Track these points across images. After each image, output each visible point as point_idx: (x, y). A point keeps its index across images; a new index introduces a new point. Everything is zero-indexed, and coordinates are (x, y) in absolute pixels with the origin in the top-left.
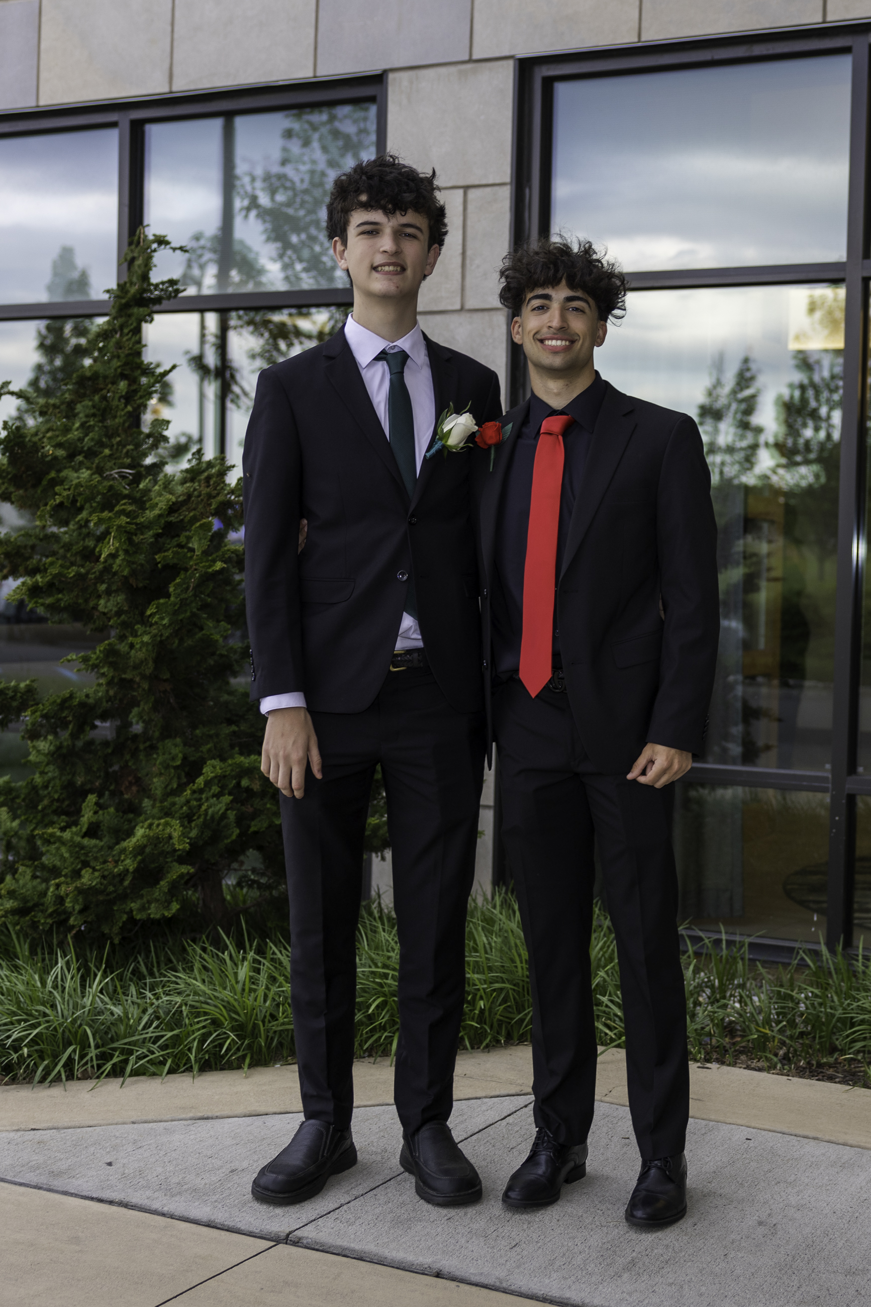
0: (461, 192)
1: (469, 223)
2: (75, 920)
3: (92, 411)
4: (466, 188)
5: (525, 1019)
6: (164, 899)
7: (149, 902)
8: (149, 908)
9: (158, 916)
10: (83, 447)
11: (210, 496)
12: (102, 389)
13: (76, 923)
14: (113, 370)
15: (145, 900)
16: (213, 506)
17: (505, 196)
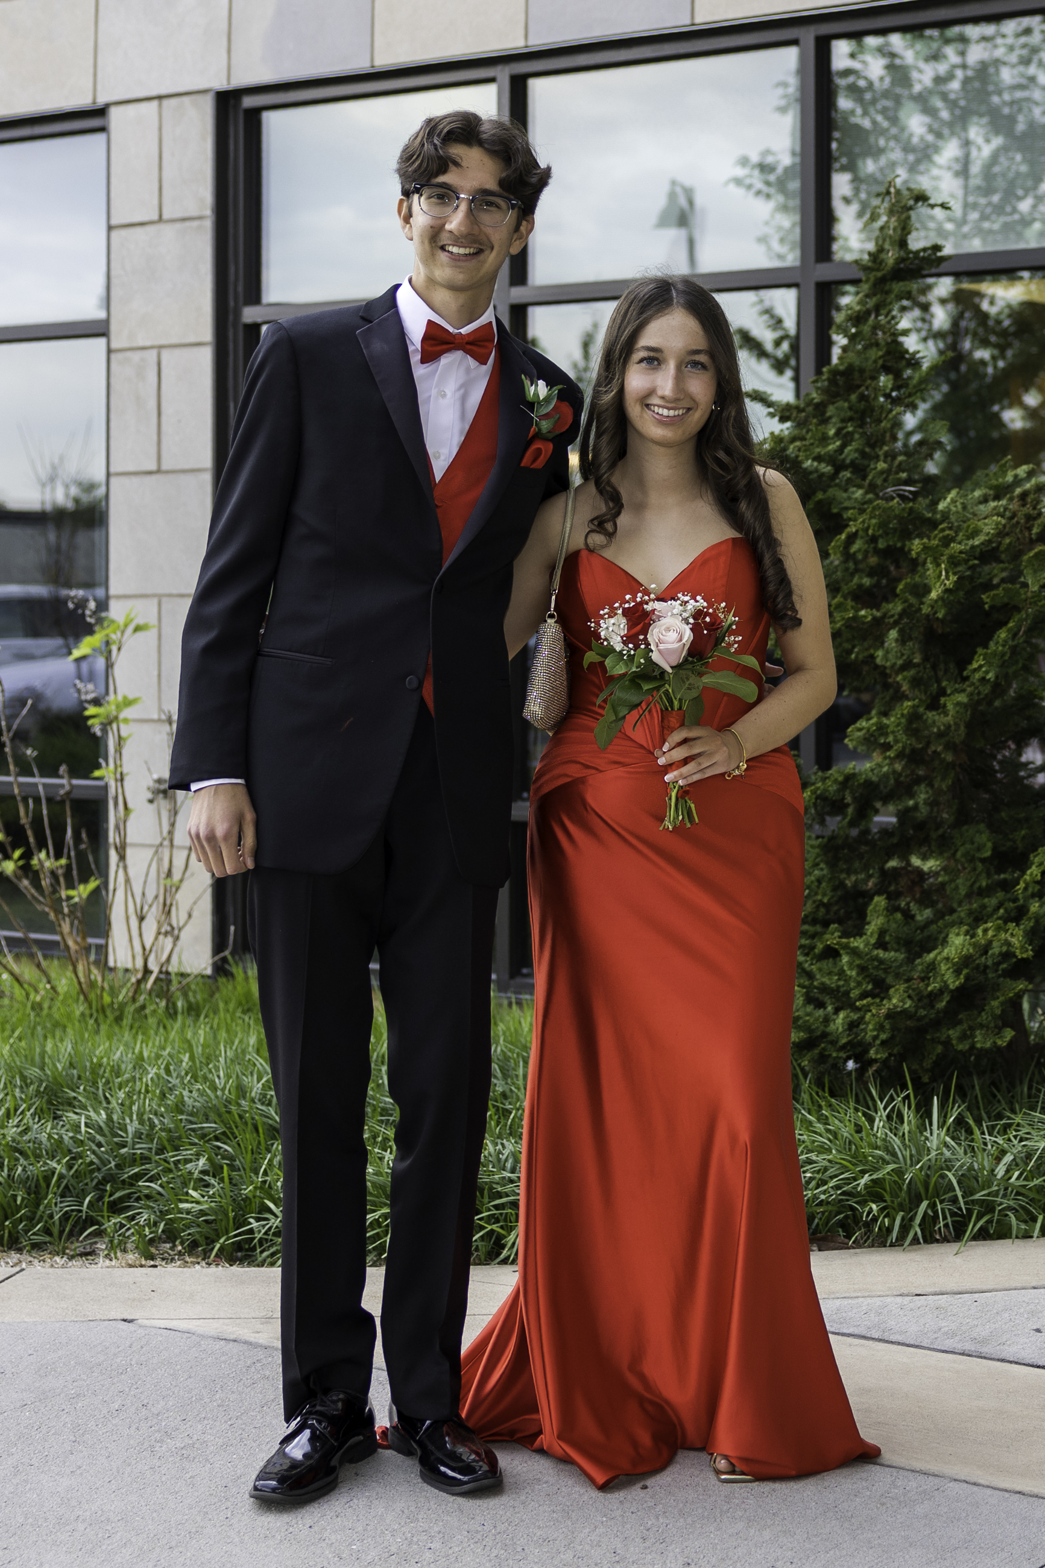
2: (877, 1053)
3: (849, 414)
6: (992, 1025)
7: (972, 1029)
8: (973, 1036)
9: (988, 1045)
10: (844, 460)
12: (859, 387)
13: (879, 1056)
14: (870, 362)
15: (965, 1026)
16: (1035, 530)
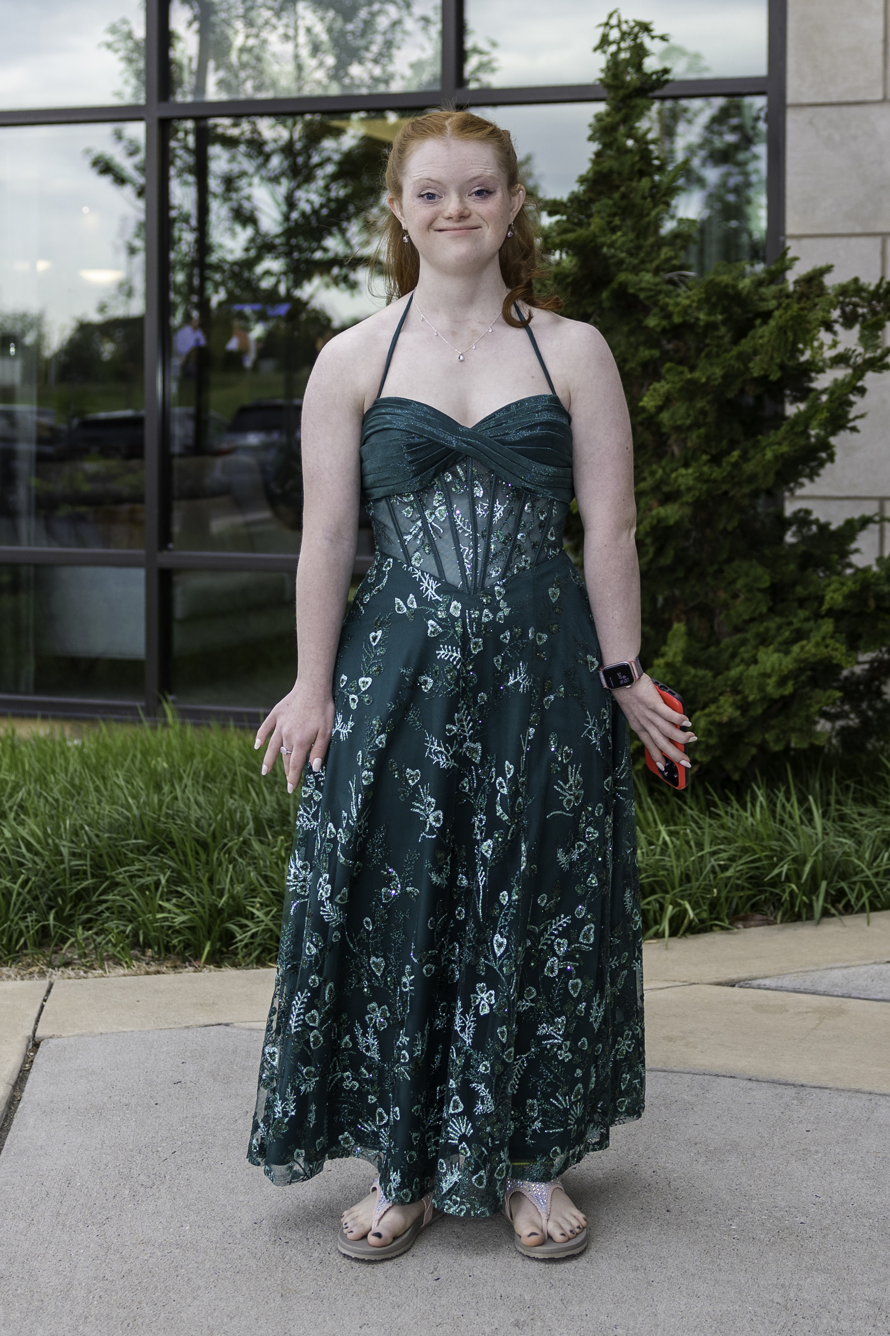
3: (614, 210)
6: (805, 728)
7: (784, 732)
8: (787, 738)
9: (805, 745)
15: (777, 730)
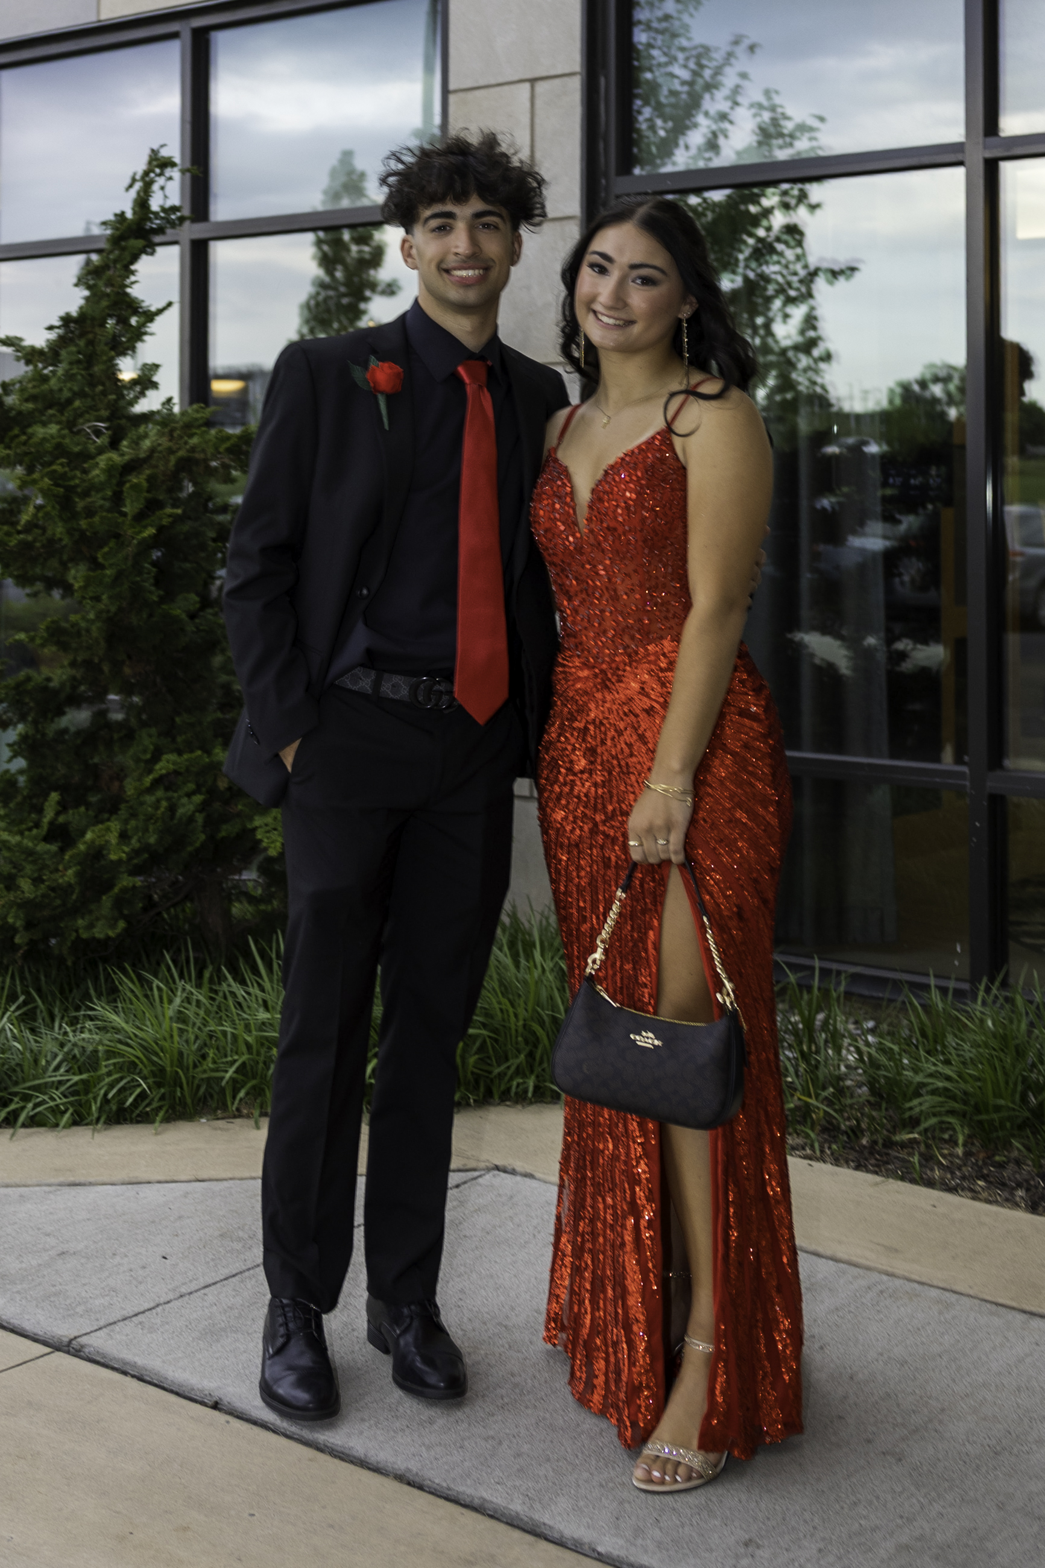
0: (527, 85)
1: (537, 121)
4: (533, 81)
5: (505, 1074)
6: (110, 916)
7: (95, 919)
8: (95, 926)
9: (103, 936)
10: (58, 399)
11: (171, 451)
15: (92, 916)
17: (574, 88)
